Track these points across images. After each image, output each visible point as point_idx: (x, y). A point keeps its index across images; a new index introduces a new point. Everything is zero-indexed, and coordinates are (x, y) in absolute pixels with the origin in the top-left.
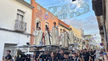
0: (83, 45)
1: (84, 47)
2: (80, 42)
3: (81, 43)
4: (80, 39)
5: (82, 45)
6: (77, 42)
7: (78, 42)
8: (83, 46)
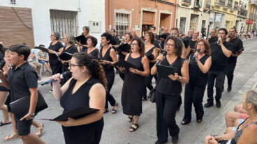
0: (239, 19)
1: (240, 23)
2: (231, 11)
3: (236, 13)
4: (236, 3)
5: (236, 19)
6: (225, 9)
7: (228, 11)
8: (237, 21)
